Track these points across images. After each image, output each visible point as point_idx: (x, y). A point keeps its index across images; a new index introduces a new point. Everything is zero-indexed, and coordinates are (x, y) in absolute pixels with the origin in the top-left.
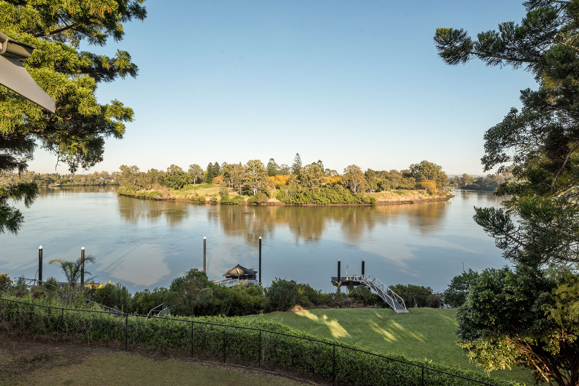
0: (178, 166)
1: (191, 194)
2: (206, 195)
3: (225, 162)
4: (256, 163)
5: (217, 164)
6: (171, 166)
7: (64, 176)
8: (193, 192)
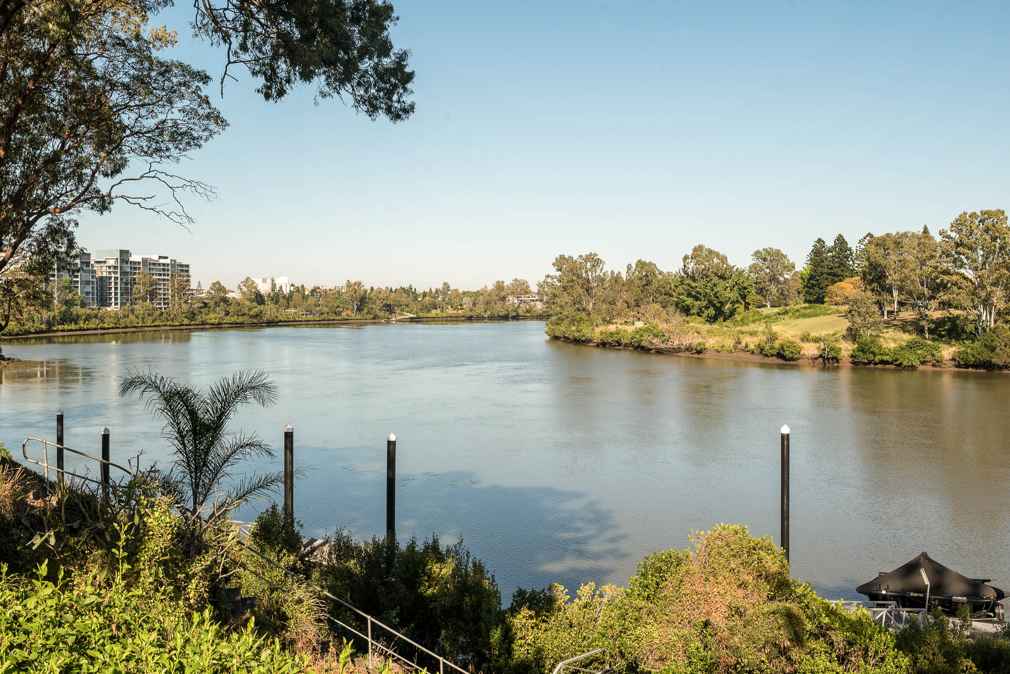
0: (715, 249)
1: (752, 334)
2: (805, 339)
3: (869, 234)
4: (989, 222)
5: (840, 241)
6: (695, 250)
7: (425, 295)
8: (760, 327)
